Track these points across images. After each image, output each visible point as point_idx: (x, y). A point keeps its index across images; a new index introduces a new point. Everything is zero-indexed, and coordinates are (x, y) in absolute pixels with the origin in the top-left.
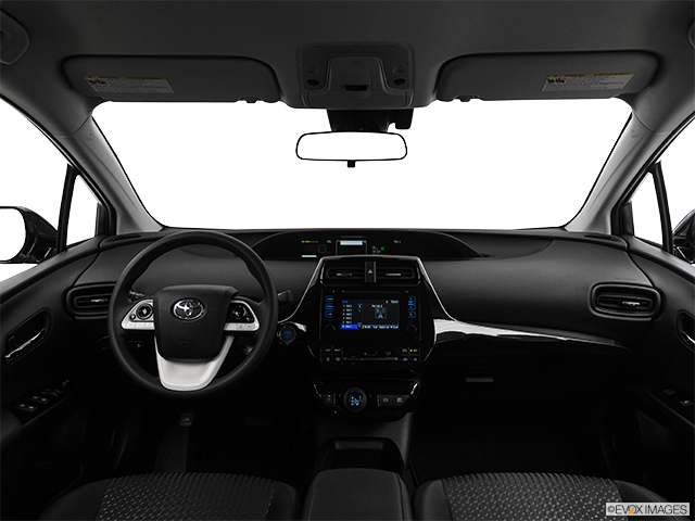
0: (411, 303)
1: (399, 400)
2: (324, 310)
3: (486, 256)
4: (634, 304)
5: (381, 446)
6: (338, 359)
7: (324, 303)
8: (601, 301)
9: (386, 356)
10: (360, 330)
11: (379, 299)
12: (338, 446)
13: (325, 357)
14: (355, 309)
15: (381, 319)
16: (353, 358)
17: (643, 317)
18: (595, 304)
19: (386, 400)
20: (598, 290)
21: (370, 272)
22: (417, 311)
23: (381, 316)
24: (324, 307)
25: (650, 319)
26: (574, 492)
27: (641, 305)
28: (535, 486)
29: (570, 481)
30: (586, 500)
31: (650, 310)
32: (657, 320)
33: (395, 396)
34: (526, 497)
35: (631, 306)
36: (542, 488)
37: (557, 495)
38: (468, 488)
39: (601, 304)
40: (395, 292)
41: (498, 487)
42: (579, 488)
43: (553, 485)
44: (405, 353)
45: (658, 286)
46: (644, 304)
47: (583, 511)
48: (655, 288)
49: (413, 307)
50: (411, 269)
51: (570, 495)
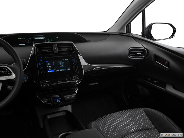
0: (73, 60)
1: (73, 96)
2: (39, 66)
3: (89, 41)
4: (140, 54)
6: (48, 85)
7: (39, 63)
8: (131, 54)
9: (67, 81)
10: (55, 72)
11: (61, 59)
12: (49, 117)
13: (43, 85)
14: (52, 64)
15: (62, 67)
16: (55, 84)
18: (129, 55)
19: (68, 97)
20: (130, 50)
21: (55, 48)
22: (75, 62)
23: (62, 66)
24: (39, 64)
25: (144, 58)
26: (133, 114)
27: (142, 54)
28: (122, 116)
29: (131, 111)
30: (137, 116)
31: (144, 55)
32: (146, 58)
33: (71, 95)
34: (122, 120)
35: (139, 54)
36: (124, 116)
37: (129, 117)
38: (104, 122)
39: (131, 55)
40: (66, 56)
41: (112, 119)
42: (134, 113)
43: (127, 114)
44: (74, 79)
45: (145, 47)
46: (142, 53)
47: (138, 120)
48: (145, 48)
49: (74, 61)
50: (71, 46)
51: (133, 116)
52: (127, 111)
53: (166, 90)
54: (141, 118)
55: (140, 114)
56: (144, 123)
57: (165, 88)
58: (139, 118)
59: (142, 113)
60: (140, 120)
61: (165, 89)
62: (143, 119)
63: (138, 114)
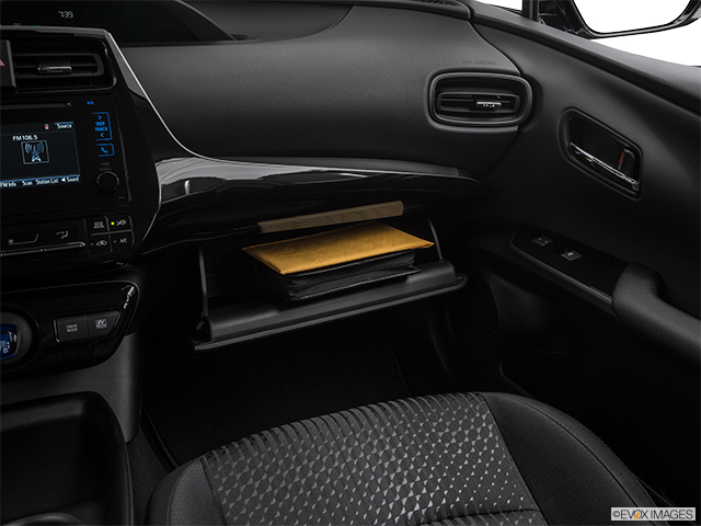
0: (100, 126)
1: (101, 324)
3: (240, 38)
4: (494, 104)
5: (77, 409)
8: (444, 104)
9: (58, 240)
17: (506, 126)
18: (435, 110)
19: (72, 328)
20: (438, 84)
22: (116, 141)
25: (516, 128)
26: (427, 428)
27: (503, 106)
28: (365, 434)
29: (417, 411)
30: (446, 438)
31: (516, 114)
32: (526, 129)
33: (92, 317)
34: (354, 457)
35: (489, 108)
36: (376, 434)
37: (402, 441)
38: (252, 466)
39: (443, 109)
40: (63, 105)
41: (305, 450)
42: (433, 419)
43: (393, 423)
44: (99, 230)
45: (526, 71)
46: (508, 104)
47: (446, 459)
48: (523, 75)
49: (106, 134)
50: (95, 55)
51: (421, 436)
52: (394, 409)
53: (612, 306)
54: (467, 448)
55: (466, 425)
56: (477, 476)
57: (610, 294)
58: (453, 448)
59: (478, 422)
60: (459, 460)
61: (608, 299)
62: (477, 452)
63: (454, 426)
